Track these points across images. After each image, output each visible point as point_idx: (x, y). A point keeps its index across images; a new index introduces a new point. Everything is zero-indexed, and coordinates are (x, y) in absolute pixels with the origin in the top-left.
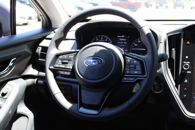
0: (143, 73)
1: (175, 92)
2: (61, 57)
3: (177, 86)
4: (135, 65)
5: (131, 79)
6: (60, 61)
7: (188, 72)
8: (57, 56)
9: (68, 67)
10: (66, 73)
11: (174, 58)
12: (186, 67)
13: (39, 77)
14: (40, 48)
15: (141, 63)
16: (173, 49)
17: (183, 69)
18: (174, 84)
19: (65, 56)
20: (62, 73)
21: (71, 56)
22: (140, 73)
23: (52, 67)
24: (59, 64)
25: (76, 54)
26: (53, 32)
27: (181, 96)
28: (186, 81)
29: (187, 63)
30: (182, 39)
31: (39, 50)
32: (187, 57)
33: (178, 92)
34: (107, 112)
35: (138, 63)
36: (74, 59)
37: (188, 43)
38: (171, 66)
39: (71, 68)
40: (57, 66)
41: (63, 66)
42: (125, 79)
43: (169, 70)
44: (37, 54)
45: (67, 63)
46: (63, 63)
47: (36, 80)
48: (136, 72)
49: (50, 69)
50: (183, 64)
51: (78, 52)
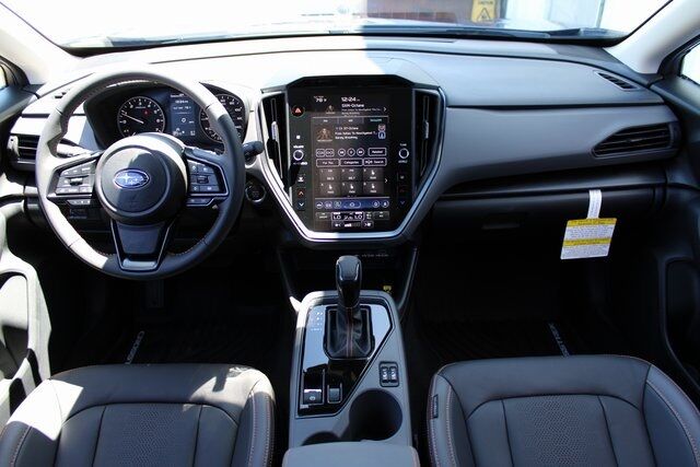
0: (222, 190)
1: (285, 201)
2: (65, 172)
3: (286, 189)
4: (207, 175)
5: (203, 201)
6: (66, 181)
7: (303, 163)
8: (58, 172)
9: (84, 191)
10: (82, 202)
11: (277, 140)
12: (298, 155)
13: (27, 198)
14: (16, 139)
15: (217, 171)
16: (274, 123)
17: (293, 160)
18: (282, 186)
19: (74, 170)
20: (75, 202)
21: (86, 168)
22: (217, 189)
23: (53, 195)
24: (65, 188)
25: (96, 163)
26: (34, 97)
27: (295, 207)
28: (301, 180)
29: (300, 148)
30: (287, 105)
31: (13, 143)
32: (298, 137)
33: (290, 199)
34: (173, 263)
35: (212, 171)
36: (93, 172)
37: (298, 111)
38: (273, 155)
39: (91, 191)
40: (63, 191)
41: (74, 190)
42: (193, 201)
43: (271, 162)
44: (12, 151)
45: (79, 183)
46: (73, 184)
47: (22, 204)
48: (209, 189)
49: (49, 199)
50: (293, 150)
51: (98, 158)
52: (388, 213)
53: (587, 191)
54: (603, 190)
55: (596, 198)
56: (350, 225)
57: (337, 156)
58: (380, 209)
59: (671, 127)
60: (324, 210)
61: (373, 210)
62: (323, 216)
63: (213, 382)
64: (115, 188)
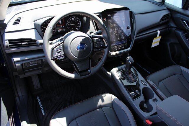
6: (56, 52)
8: (53, 49)
9: (62, 54)
10: (62, 58)
14: (8, 42)
19: (58, 48)
20: (60, 59)
21: (61, 46)
22: (104, 45)
23: (53, 58)
30: (102, 18)
35: (101, 40)
37: (105, 19)
39: (64, 54)
40: (56, 56)
41: (59, 54)
45: (60, 52)
48: (101, 45)
52: (127, 44)
53: (157, 31)
54: (159, 30)
55: (159, 32)
56: (119, 49)
57: (115, 31)
58: (125, 43)
59: (170, 14)
60: (113, 46)
61: (124, 43)
62: (113, 48)
63: (100, 100)
64: (76, 51)
